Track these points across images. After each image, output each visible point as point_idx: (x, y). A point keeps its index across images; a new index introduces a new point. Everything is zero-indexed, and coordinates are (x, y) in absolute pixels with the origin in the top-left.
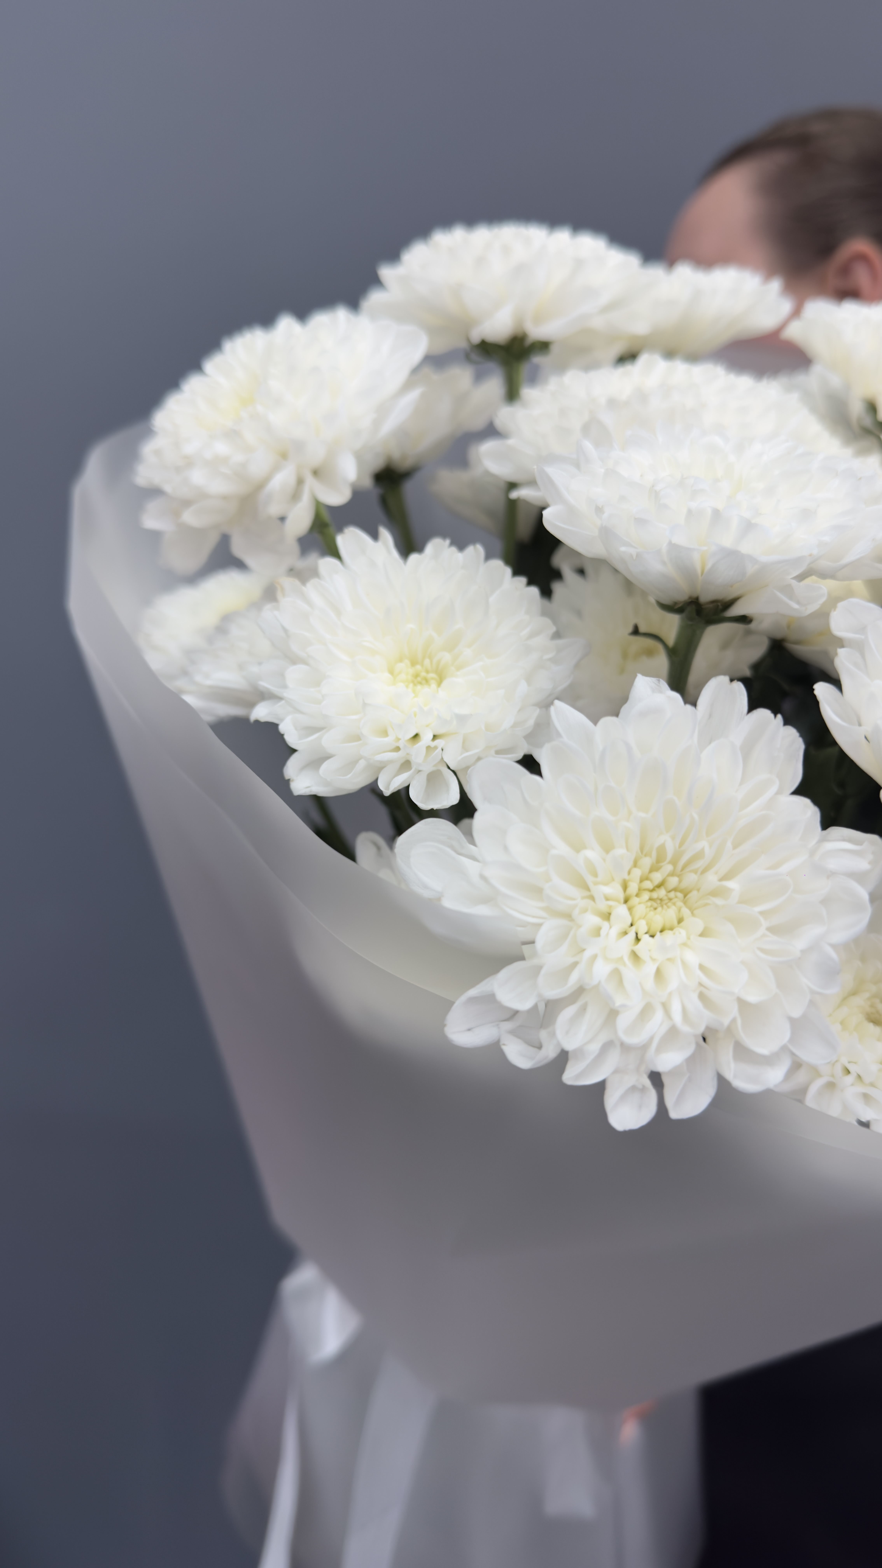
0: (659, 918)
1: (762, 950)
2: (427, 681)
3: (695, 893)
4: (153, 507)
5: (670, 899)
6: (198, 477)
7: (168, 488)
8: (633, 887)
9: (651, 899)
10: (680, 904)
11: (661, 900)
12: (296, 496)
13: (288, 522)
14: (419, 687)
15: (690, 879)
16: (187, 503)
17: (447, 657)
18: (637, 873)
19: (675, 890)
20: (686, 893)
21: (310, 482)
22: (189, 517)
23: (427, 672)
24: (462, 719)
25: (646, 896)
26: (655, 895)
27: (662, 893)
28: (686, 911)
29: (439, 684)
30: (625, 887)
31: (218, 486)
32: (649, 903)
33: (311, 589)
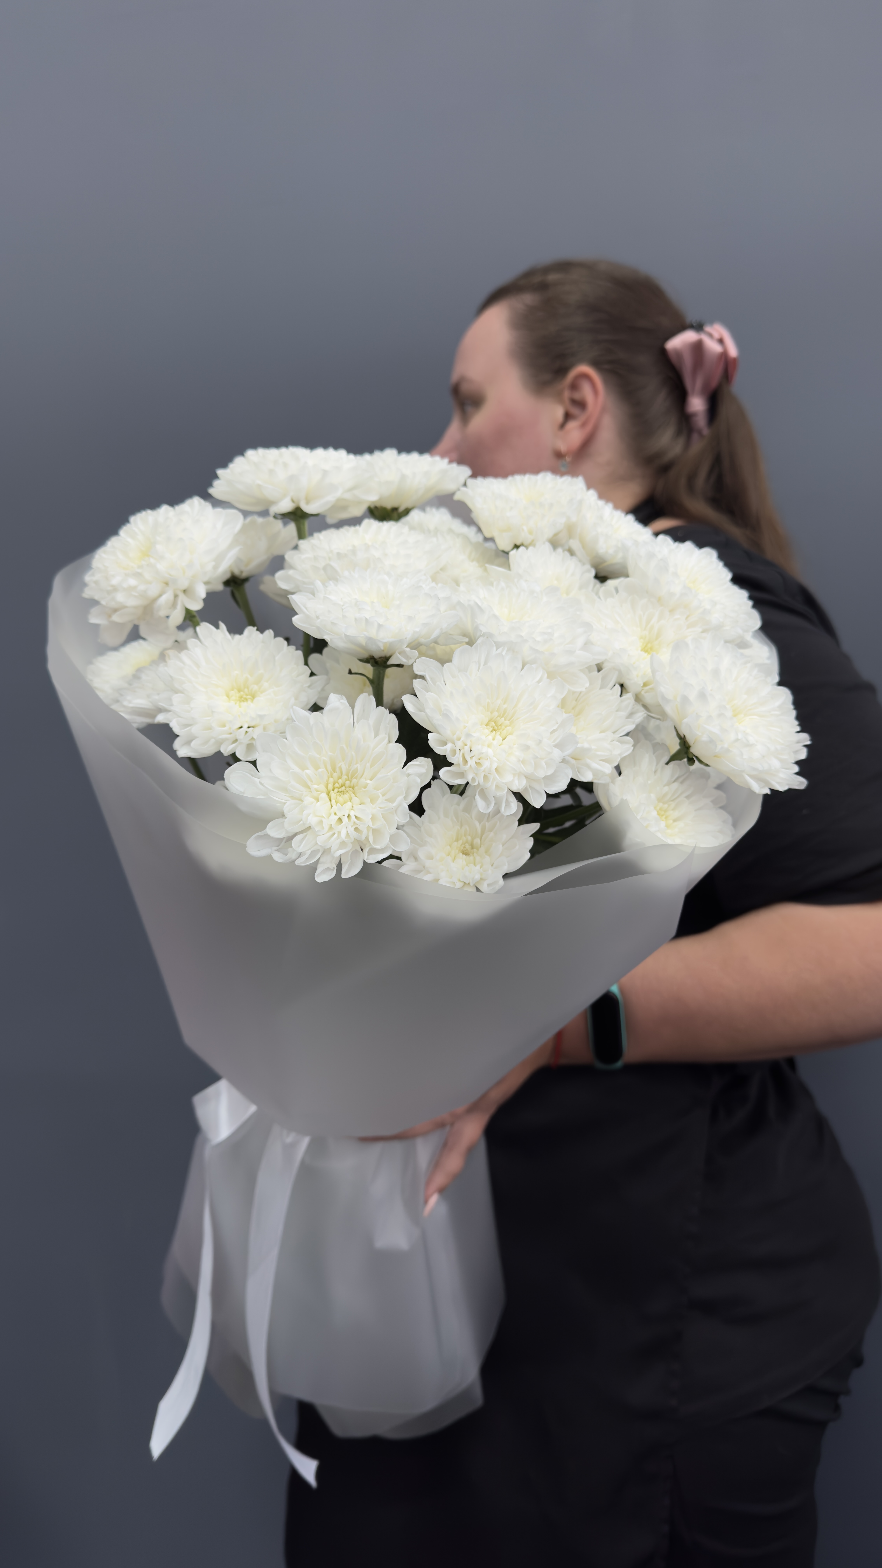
0: (341, 799)
1: (379, 807)
2: (246, 700)
3: (356, 787)
4: (94, 610)
5: (347, 791)
6: (120, 598)
7: (103, 602)
8: (330, 786)
9: (338, 792)
10: (351, 792)
11: (344, 792)
12: (174, 605)
13: (171, 618)
14: (242, 703)
15: (354, 781)
16: (115, 610)
17: (255, 687)
18: (331, 780)
19: (350, 787)
20: (353, 788)
21: (182, 597)
22: (116, 618)
23: (247, 695)
24: (261, 717)
25: (336, 790)
26: (340, 790)
27: (343, 788)
28: (353, 795)
29: (252, 701)
30: (327, 787)
31: (132, 602)
32: (338, 793)
33: (183, 655)
